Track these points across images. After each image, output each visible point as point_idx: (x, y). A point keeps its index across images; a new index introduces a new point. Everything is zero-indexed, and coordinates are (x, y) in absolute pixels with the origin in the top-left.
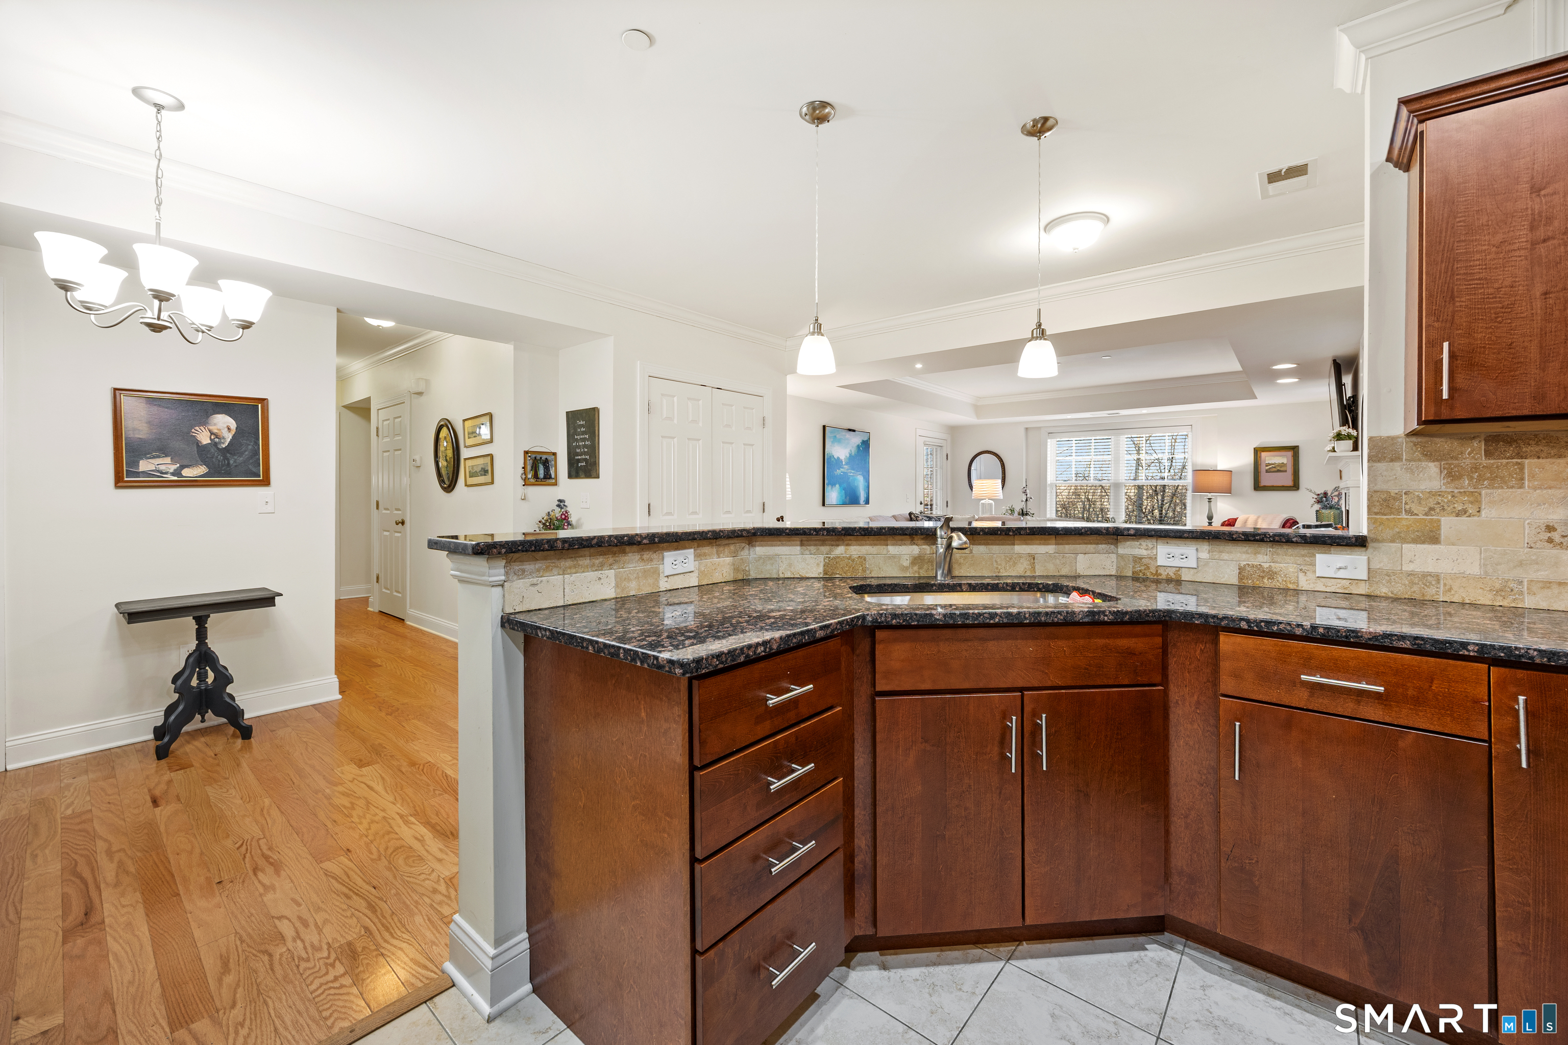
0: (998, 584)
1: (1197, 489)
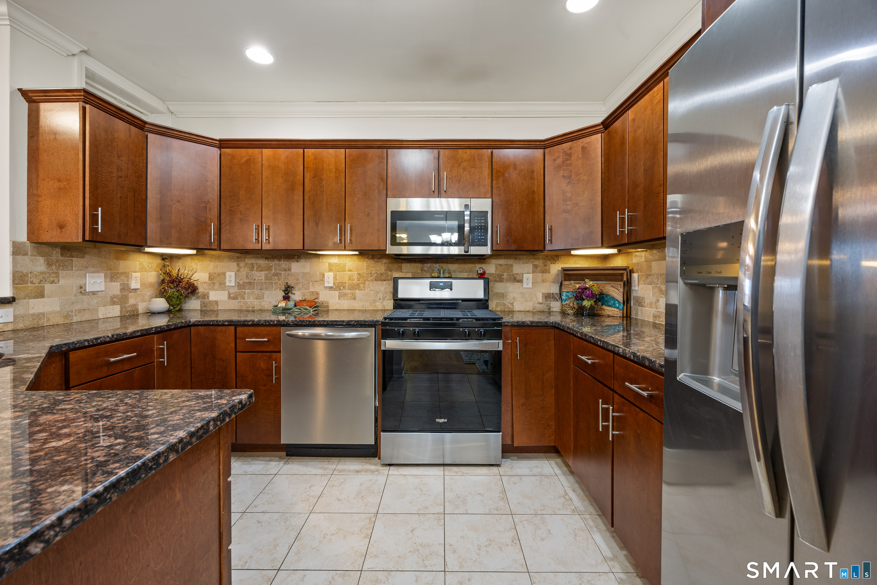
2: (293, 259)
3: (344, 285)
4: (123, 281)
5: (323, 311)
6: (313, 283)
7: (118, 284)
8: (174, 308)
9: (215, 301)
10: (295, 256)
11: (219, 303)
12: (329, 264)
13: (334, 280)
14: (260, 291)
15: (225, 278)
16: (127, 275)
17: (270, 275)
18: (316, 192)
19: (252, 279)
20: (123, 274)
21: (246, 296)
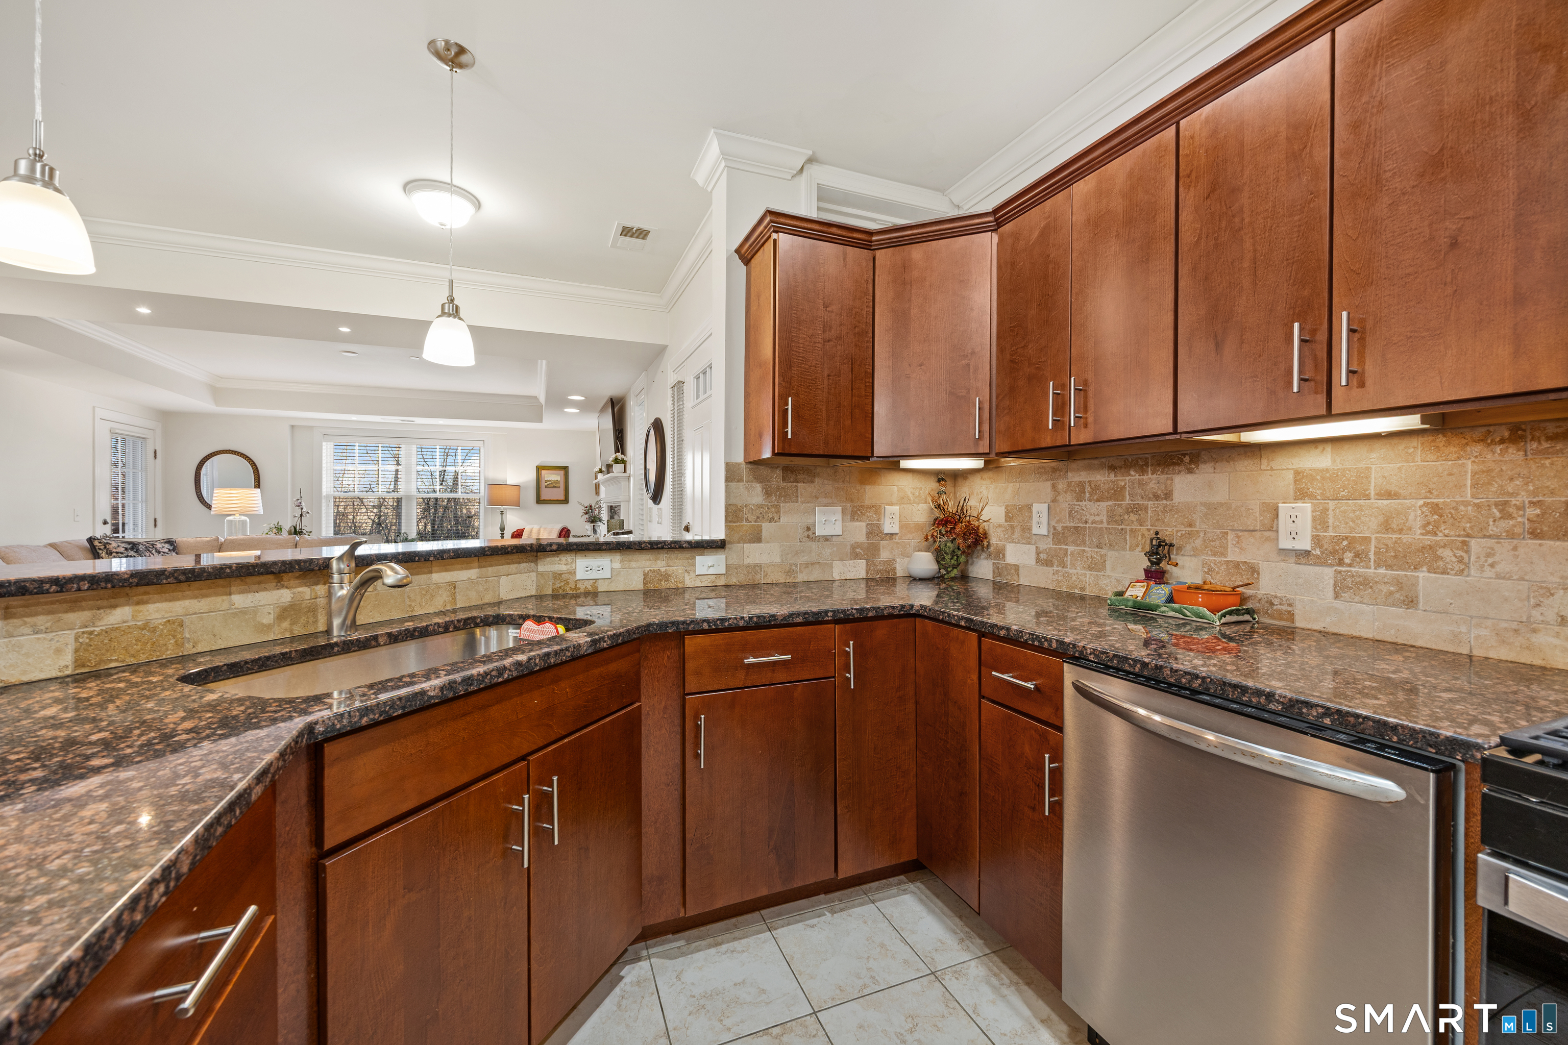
0: (427, 626)
1: (492, 502)
2: (1179, 464)
3: (1359, 548)
4: (870, 520)
5: (1266, 627)
6: (1238, 537)
7: (864, 524)
8: (948, 573)
9: (1015, 565)
10: (1184, 455)
11: (1021, 571)
12: (1297, 473)
13: (1314, 528)
14: (1096, 550)
15: (1031, 517)
16: (877, 509)
17: (1120, 510)
18: (1216, 239)
19: (1080, 520)
20: (870, 508)
21: (1069, 560)
